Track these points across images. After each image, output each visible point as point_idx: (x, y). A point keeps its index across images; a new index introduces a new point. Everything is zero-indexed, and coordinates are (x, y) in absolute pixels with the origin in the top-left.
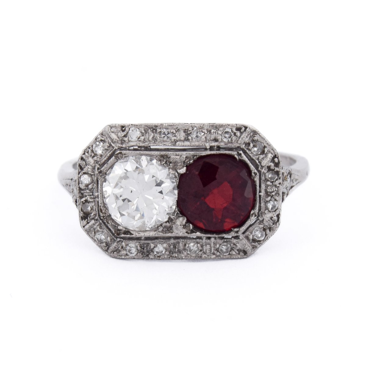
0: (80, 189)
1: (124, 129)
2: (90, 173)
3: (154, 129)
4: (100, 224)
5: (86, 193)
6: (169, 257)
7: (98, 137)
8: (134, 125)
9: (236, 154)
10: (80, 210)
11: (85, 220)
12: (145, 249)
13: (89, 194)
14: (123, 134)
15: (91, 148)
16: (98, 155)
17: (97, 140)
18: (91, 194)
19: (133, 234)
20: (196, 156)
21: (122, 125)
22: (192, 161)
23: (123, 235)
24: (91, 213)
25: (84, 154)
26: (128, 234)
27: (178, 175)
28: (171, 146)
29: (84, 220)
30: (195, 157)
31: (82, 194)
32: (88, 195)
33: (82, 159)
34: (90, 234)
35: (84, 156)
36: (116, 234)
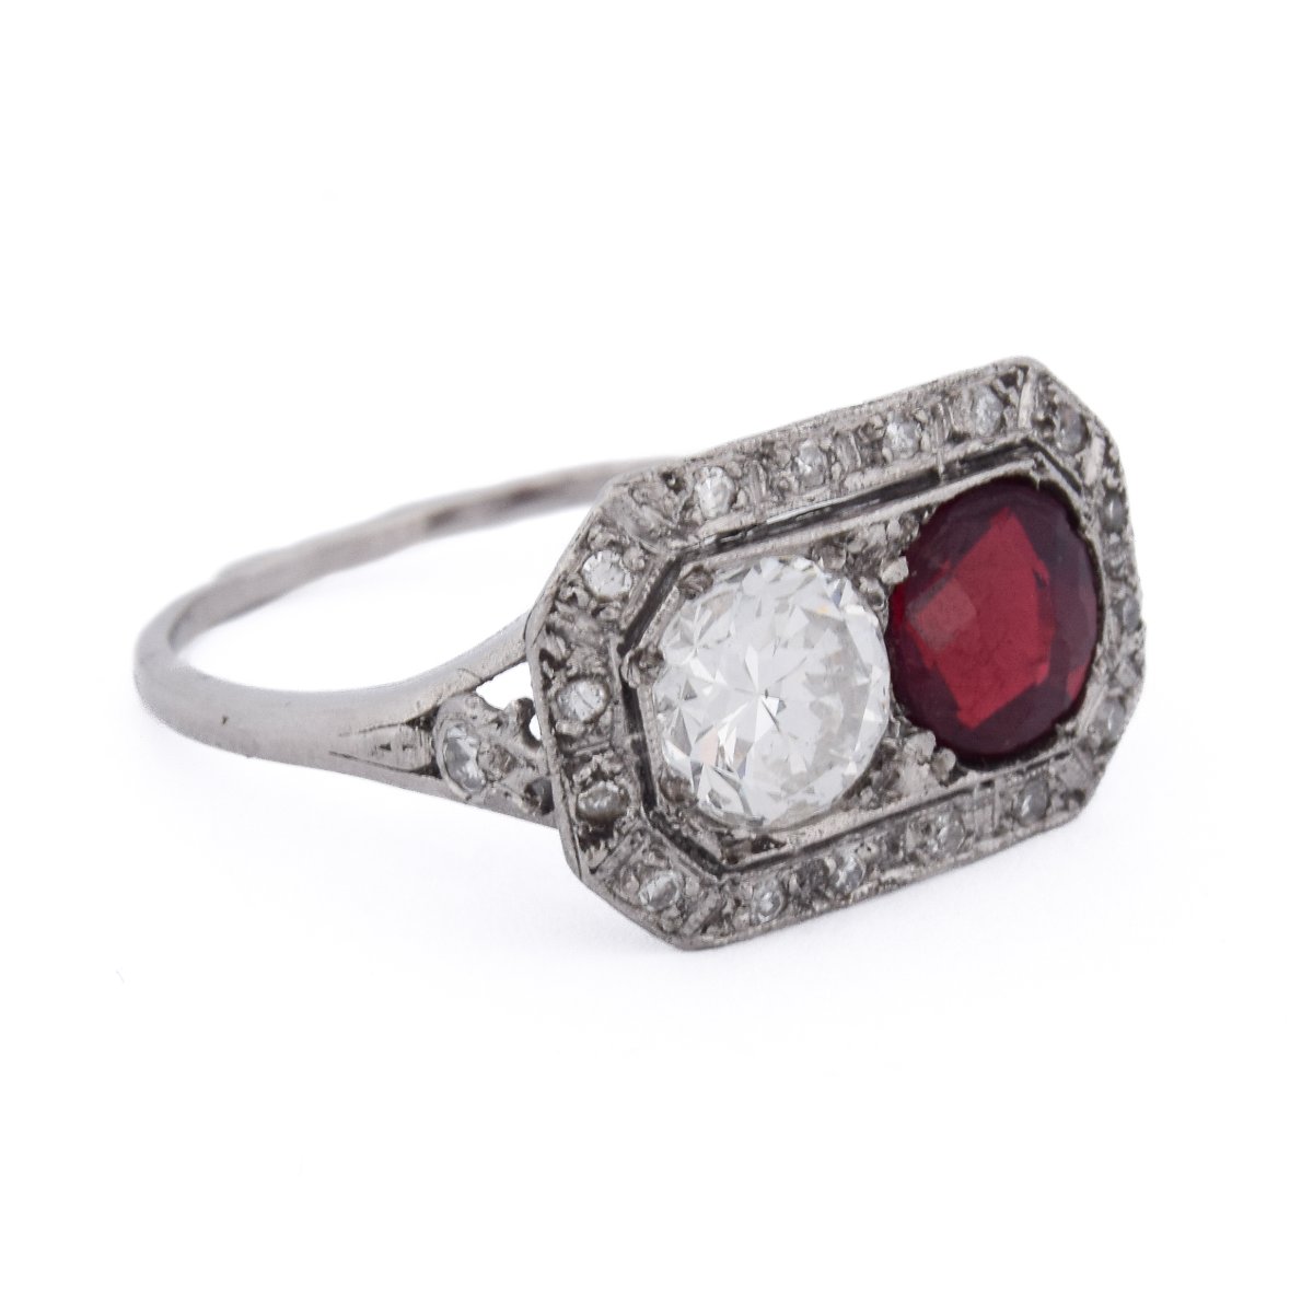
0: (562, 739)
1: (673, 482)
2: (595, 670)
3: (763, 456)
4: (654, 840)
5: (590, 745)
6: (877, 890)
7: (591, 535)
8: (703, 459)
9: (1033, 468)
10: (573, 814)
11: (598, 847)
12: (808, 882)
13: (598, 748)
14: (679, 500)
15: (580, 582)
16: (611, 601)
17: (593, 547)
18: (607, 745)
19: (784, 844)
20: (929, 507)
21: (665, 469)
22: (915, 533)
23: (750, 858)
24: (623, 814)
25: (554, 609)
26: (768, 848)
27: (886, 593)
28: (831, 498)
29: (593, 849)
30: (926, 515)
31: (569, 755)
32: (596, 753)
33: (550, 629)
34: (617, 891)
35: (555, 617)
36: (724, 862)
